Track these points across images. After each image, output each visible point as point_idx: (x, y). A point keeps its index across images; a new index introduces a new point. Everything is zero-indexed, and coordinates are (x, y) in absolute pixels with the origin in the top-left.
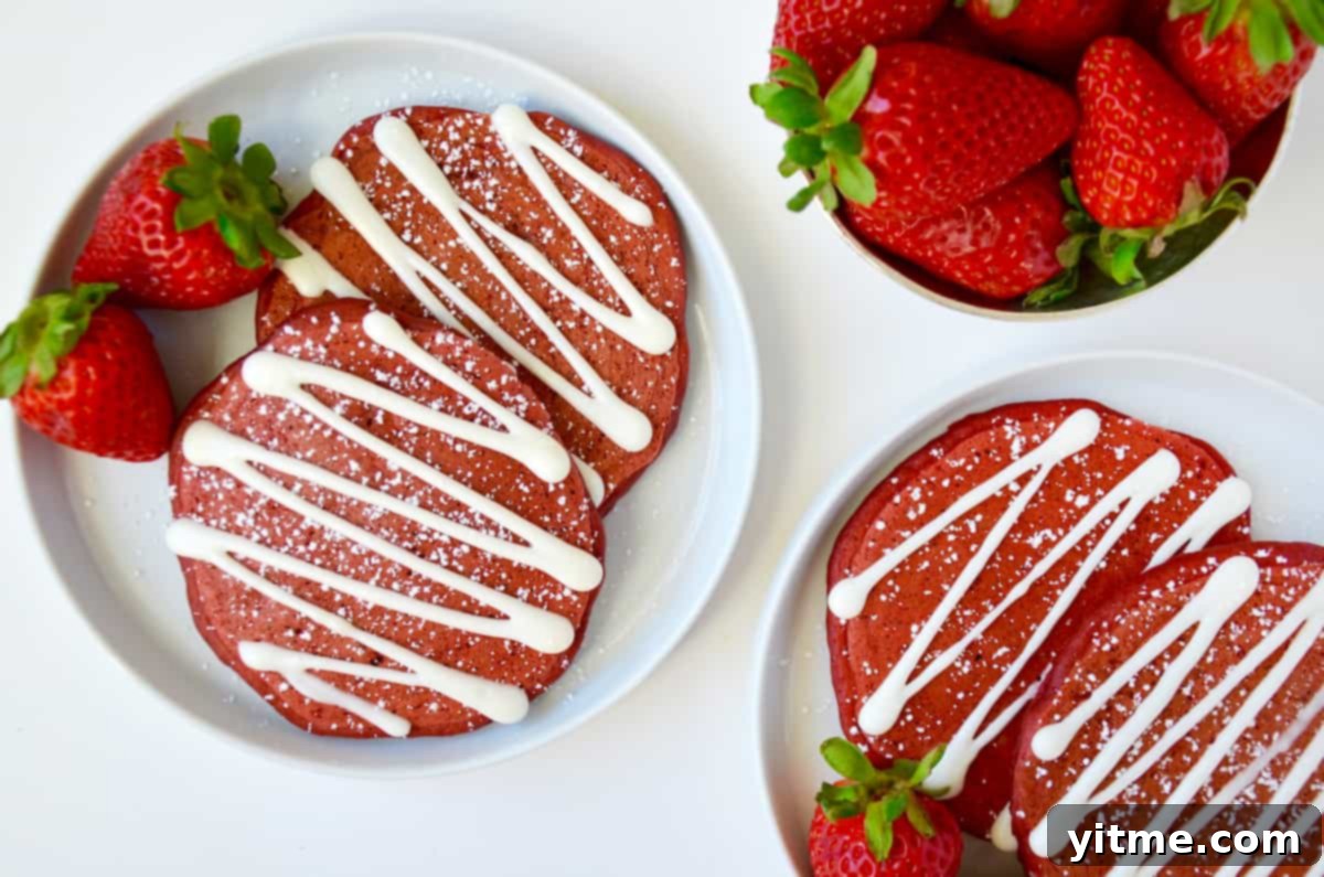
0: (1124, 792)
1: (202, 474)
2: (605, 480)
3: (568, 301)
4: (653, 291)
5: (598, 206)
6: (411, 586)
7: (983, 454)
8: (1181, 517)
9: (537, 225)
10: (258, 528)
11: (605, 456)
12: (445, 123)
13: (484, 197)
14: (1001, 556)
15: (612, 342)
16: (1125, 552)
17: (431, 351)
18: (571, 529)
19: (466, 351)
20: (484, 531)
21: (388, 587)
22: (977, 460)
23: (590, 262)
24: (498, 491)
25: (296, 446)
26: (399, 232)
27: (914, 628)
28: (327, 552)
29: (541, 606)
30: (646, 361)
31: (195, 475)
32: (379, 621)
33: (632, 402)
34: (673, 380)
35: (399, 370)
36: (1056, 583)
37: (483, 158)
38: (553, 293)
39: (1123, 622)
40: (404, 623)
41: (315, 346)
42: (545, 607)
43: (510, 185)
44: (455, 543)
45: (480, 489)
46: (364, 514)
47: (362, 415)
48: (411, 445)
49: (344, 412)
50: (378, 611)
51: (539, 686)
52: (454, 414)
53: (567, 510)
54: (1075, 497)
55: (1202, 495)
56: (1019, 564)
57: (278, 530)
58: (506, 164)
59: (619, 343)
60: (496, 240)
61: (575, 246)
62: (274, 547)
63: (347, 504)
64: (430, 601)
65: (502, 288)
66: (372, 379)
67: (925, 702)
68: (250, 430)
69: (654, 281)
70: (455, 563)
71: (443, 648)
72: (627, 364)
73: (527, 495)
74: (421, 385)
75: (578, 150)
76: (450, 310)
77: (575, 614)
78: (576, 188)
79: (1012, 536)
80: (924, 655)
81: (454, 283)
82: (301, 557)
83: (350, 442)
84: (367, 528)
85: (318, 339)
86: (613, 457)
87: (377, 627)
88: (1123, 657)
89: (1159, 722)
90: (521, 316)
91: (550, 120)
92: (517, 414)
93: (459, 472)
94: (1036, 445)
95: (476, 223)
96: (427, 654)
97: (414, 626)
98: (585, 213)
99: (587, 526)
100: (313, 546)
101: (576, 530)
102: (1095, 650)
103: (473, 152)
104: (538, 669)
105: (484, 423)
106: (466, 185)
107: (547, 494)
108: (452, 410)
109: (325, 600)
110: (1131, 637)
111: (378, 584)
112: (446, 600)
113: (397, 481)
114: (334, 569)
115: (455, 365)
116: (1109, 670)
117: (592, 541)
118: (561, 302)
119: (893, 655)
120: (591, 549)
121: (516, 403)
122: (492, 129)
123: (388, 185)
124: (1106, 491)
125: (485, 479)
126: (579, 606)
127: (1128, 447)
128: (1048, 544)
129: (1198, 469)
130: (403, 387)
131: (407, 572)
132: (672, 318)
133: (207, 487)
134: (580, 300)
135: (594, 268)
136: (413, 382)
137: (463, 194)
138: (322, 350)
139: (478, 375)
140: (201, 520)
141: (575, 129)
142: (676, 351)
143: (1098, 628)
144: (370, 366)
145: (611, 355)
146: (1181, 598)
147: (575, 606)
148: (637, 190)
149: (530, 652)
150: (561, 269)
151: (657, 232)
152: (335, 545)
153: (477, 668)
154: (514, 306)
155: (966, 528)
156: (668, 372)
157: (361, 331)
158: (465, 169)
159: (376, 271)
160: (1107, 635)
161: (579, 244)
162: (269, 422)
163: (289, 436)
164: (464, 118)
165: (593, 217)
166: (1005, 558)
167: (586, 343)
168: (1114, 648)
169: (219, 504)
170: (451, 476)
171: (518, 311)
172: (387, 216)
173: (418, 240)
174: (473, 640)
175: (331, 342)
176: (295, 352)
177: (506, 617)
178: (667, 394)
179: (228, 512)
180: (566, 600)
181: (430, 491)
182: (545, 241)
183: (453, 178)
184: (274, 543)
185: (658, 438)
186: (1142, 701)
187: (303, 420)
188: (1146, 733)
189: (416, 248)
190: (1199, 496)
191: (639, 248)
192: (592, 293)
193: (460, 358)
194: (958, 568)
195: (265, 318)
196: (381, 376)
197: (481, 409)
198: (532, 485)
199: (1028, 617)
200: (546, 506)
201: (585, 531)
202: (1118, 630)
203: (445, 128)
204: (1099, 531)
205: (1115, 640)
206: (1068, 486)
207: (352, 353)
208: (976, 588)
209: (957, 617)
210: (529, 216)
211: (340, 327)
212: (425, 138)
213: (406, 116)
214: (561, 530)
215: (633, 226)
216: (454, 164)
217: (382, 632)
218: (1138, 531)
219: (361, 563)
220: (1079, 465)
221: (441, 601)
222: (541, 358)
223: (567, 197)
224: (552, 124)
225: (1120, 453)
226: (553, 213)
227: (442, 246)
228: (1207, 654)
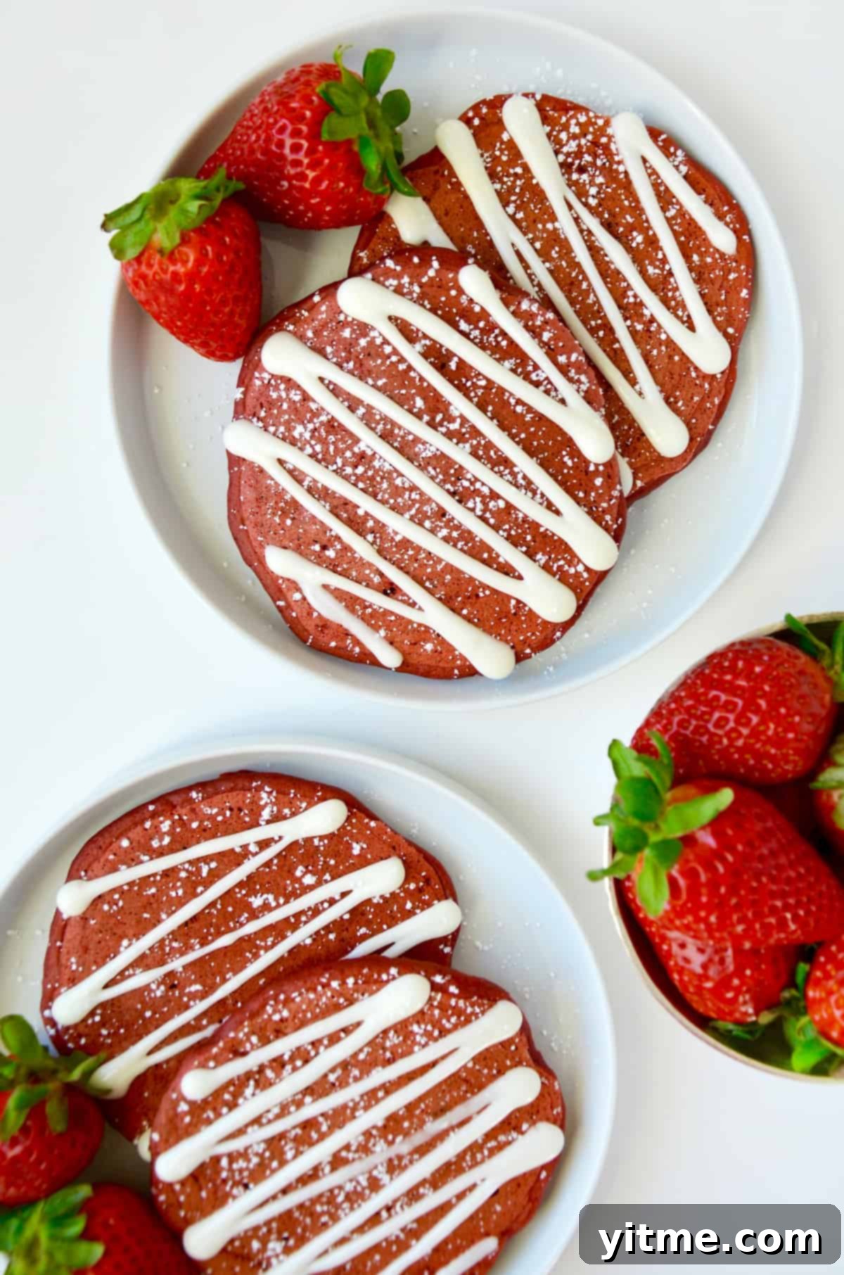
0: (250, 1146)
1: (273, 382)
2: (635, 477)
3: (641, 304)
4: (720, 315)
5: (689, 224)
6: (441, 528)
7: (236, 810)
8: (393, 921)
9: (631, 228)
10: (313, 442)
11: (639, 455)
12: (568, 116)
13: (588, 192)
14: (222, 905)
15: (672, 353)
16: (332, 936)
17: (515, 314)
18: (600, 509)
19: (546, 322)
20: (523, 491)
21: (421, 524)
22: (228, 813)
23: (670, 274)
24: (544, 458)
25: (370, 373)
26: (505, 204)
27: (125, 942)
28: (372, 478)
29: (554, 575)
30: (698, 377)
31: (266, 382)
32: (402, 555)
33: (676, 411)
34: (717, 401)
35: (482, 324)
36: (263, 944)
37: (595, 156)
38: (630, 293)
39: (298, 999)
40: (425, 561)
41: (411, 283)
42: (557, 577)
43: (614, 186)
44: (494, 496)
45: (530, 451)
46: (417, 449)
47: (438, 357)
48: (476, 395)
49: (422, 351)
50: (406, 543)
51: (528, 651)
52: (522, 376)
53: (601, 491)
54: (304, 874)
55: (418, 907)
56: (234, 916)
57: (332, 448)
58: (615, 167)
59: (678, 355)
60: (590, 233)
61: (660, 256)
62: (323, 463)
63: (403, 437)
64: (455, 546)
65: (586, 278)
66: (455, 326)
67: (115, 1009)
68: (329, 349)
69: (722, 306)
70: (488, 515)
71: (454, 593)
72: (680, 375)
73: (569, 468)
74: (498, 343)
75: (684, 169)
76: (534, 286)
77: (582, 591)
78: (672, 204)
79: (237, 890)
80: (126, 969)
81: (544, 262)
82: (346, 478)
83: (422, 379)
84: (416, 464)
85: (415, 278)
86: (647, 457)
87: (398, 559)
88: (289, 1030)
89: (300, 1096)
90: (596, 308)
91: (663, 137)
92: (578, 391)
93: (514, 431)
94: (285, 818)
95: (576, 213)
96: (438, 596)
97: (433, 566)
98: (676, 228)
99: (615, 511)
100: (360, 470)
101: (604, 512)
102: (266, 1016)
103: (588, 148)
104: (533, 634)
105: (547, 392)
106: (575, 176)
107: (587, 472)
108: (521, 373)
109: (357, 524)
110: (300, 1015)
111: (412, 519)
112: (469, 548)
113: (455, 426)
114: (374, 495)
115: (533, 332)
116: (272, 1037)
117: (615, 526)
118: (635, 303)
119: (99, 960)
120: (612, 533)
121: (579, 381)
122: (609, 131)
123: (504, 158)
124: (333, 878)
125: (535, 443)
126: (587, 584)
127: (365, 846)
128: (266, 908)
129: (421, 884)
130: (482, 340)
131: (442, 513)
132: (730, 343)
133: (274, 395)
134: (653, 306)
135: (672, 280)
136: (491, 339)
137: (570, 184)
138: (417, 289)
139: (552, 347)
140: (261, 424)
141: (684, 150)
142: (726, 376)
143: (276, 998)
144: (457, 314)
145: (668, 363)
146: (356, 995)
147: (583, 583)
148: (728, 219)
149: (532, 615)
150: (643, 273)
151: (736, 262)
152: (381, 473)
153: (479, 620)
154: (592, 296)
155: (199, 870)
156: (715, 392)
157: (455, 280)
158: (577, 162)
159: (475, 234)
160: (280, 1007)
161: (664, 255)
162: (349, 345)
163: (365, 362)
164: (587, 115)
165: (682, 234)
166: (224, 907)
167: (648, 347)
168: (282, 1020)
169: (281, 412)
170: (506, 433)
171: (594, 303)
172: (498, 186)
173: (520, 215)
174: (484, 592)
175: (425, 284)
176: (391, 285)
177: (520, 578)
178: (708, 412)
179: (287, 423)
180: (577, 574)
181: (483, 442)
182: (634, 245)
183: (566, 167)
184: (323, 460)
185: (691, 450)
186: (290, 1074)
187: (383, 349)
188: (285, 1102)
189: (517, 222)
190: (414, 908)
191: (717, 272)
192: (665, 302)
193: (539, 327)
194: (181, 902)
195: (362, 254)
196: (464, 326)
197: (547, 378)
198: (576, 460)
199: (228, 966)
200: (583, 482)
201: (611, 515)
202: (292, 1006)
203: (568, 121)
204: (316, 911)
205: (285, 1013)
206: (301, 862)
207: (443, 299)
208: (190, 925)
209: (166, 946)
210: (625, 218)
211: (437, 271)
212: (548, 125)
213: (535, 100)
214: (591, 508)
215: (717, 250)
216: (568, 155)
217: (403, 565)
218: (350, 921)
219: (401, 496)
220: (318, 847)
221: (466, 548)
222: (605, 351)
223: (664, 209)
224: (664, 141)
225: (356, 849)
226: (647, 221)
227: (540, 226)
228: (361, 1050)
